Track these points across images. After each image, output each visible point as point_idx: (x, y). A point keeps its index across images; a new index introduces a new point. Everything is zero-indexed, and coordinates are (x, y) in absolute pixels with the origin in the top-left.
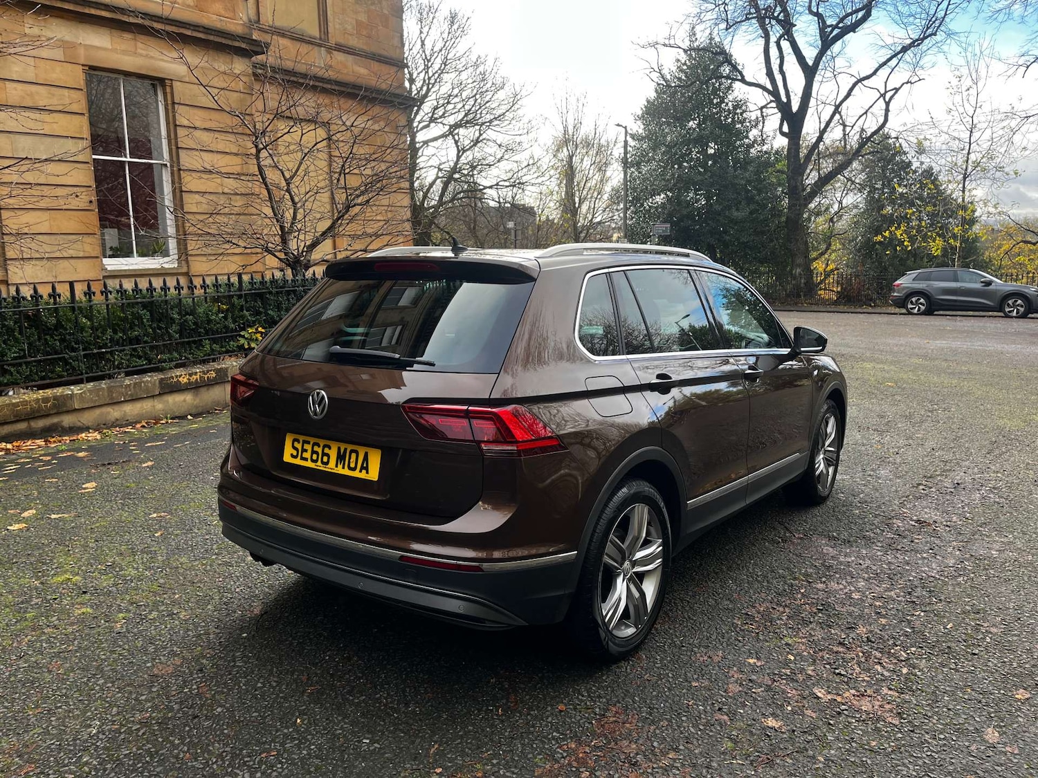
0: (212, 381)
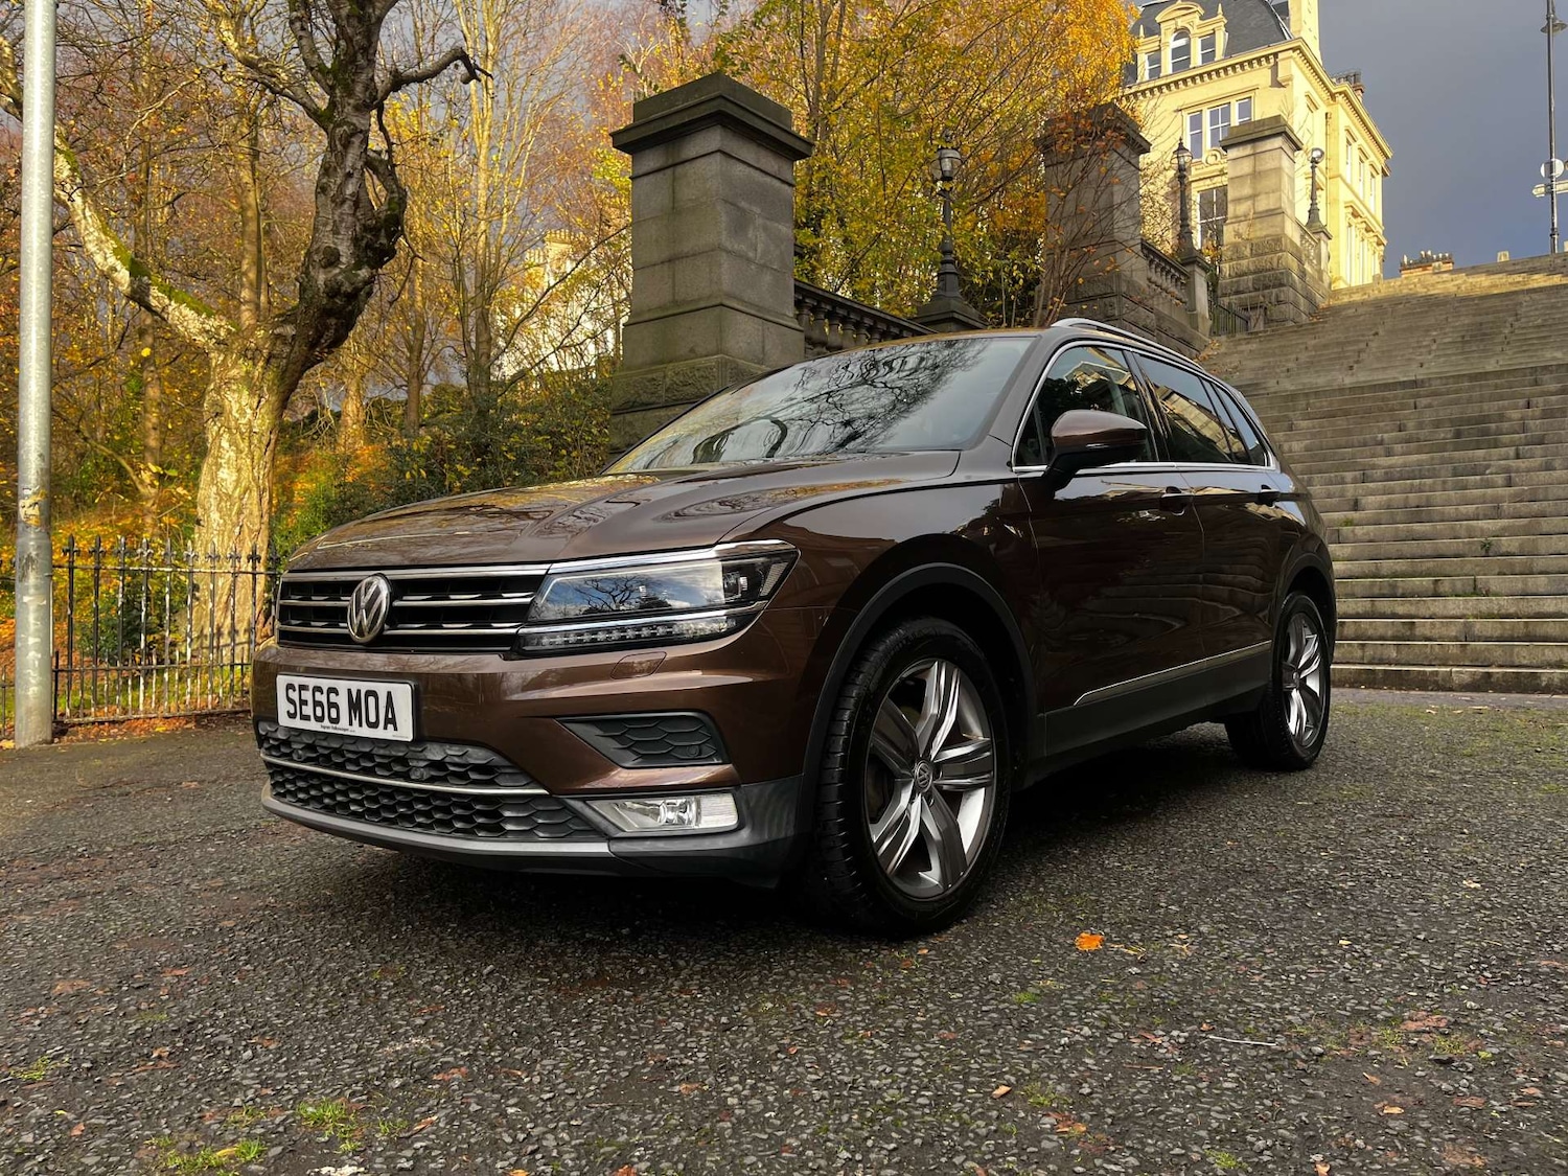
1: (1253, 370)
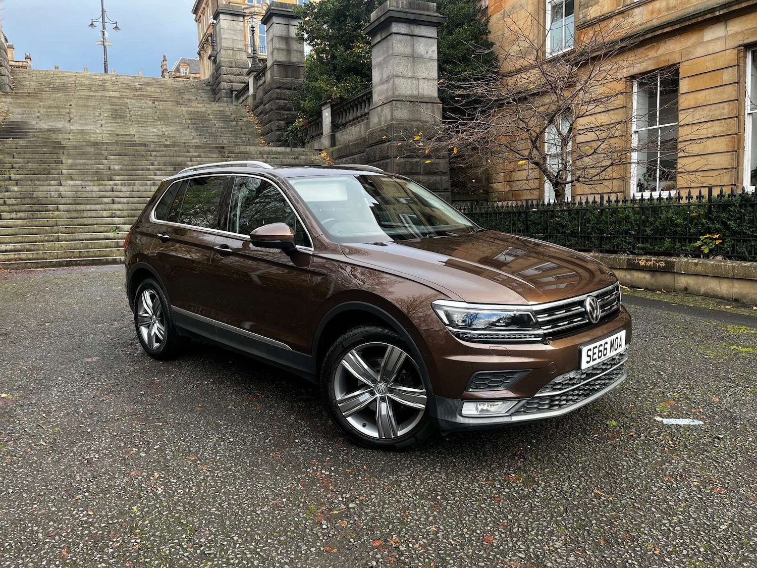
0: (661, 268)
1: (19, 114)
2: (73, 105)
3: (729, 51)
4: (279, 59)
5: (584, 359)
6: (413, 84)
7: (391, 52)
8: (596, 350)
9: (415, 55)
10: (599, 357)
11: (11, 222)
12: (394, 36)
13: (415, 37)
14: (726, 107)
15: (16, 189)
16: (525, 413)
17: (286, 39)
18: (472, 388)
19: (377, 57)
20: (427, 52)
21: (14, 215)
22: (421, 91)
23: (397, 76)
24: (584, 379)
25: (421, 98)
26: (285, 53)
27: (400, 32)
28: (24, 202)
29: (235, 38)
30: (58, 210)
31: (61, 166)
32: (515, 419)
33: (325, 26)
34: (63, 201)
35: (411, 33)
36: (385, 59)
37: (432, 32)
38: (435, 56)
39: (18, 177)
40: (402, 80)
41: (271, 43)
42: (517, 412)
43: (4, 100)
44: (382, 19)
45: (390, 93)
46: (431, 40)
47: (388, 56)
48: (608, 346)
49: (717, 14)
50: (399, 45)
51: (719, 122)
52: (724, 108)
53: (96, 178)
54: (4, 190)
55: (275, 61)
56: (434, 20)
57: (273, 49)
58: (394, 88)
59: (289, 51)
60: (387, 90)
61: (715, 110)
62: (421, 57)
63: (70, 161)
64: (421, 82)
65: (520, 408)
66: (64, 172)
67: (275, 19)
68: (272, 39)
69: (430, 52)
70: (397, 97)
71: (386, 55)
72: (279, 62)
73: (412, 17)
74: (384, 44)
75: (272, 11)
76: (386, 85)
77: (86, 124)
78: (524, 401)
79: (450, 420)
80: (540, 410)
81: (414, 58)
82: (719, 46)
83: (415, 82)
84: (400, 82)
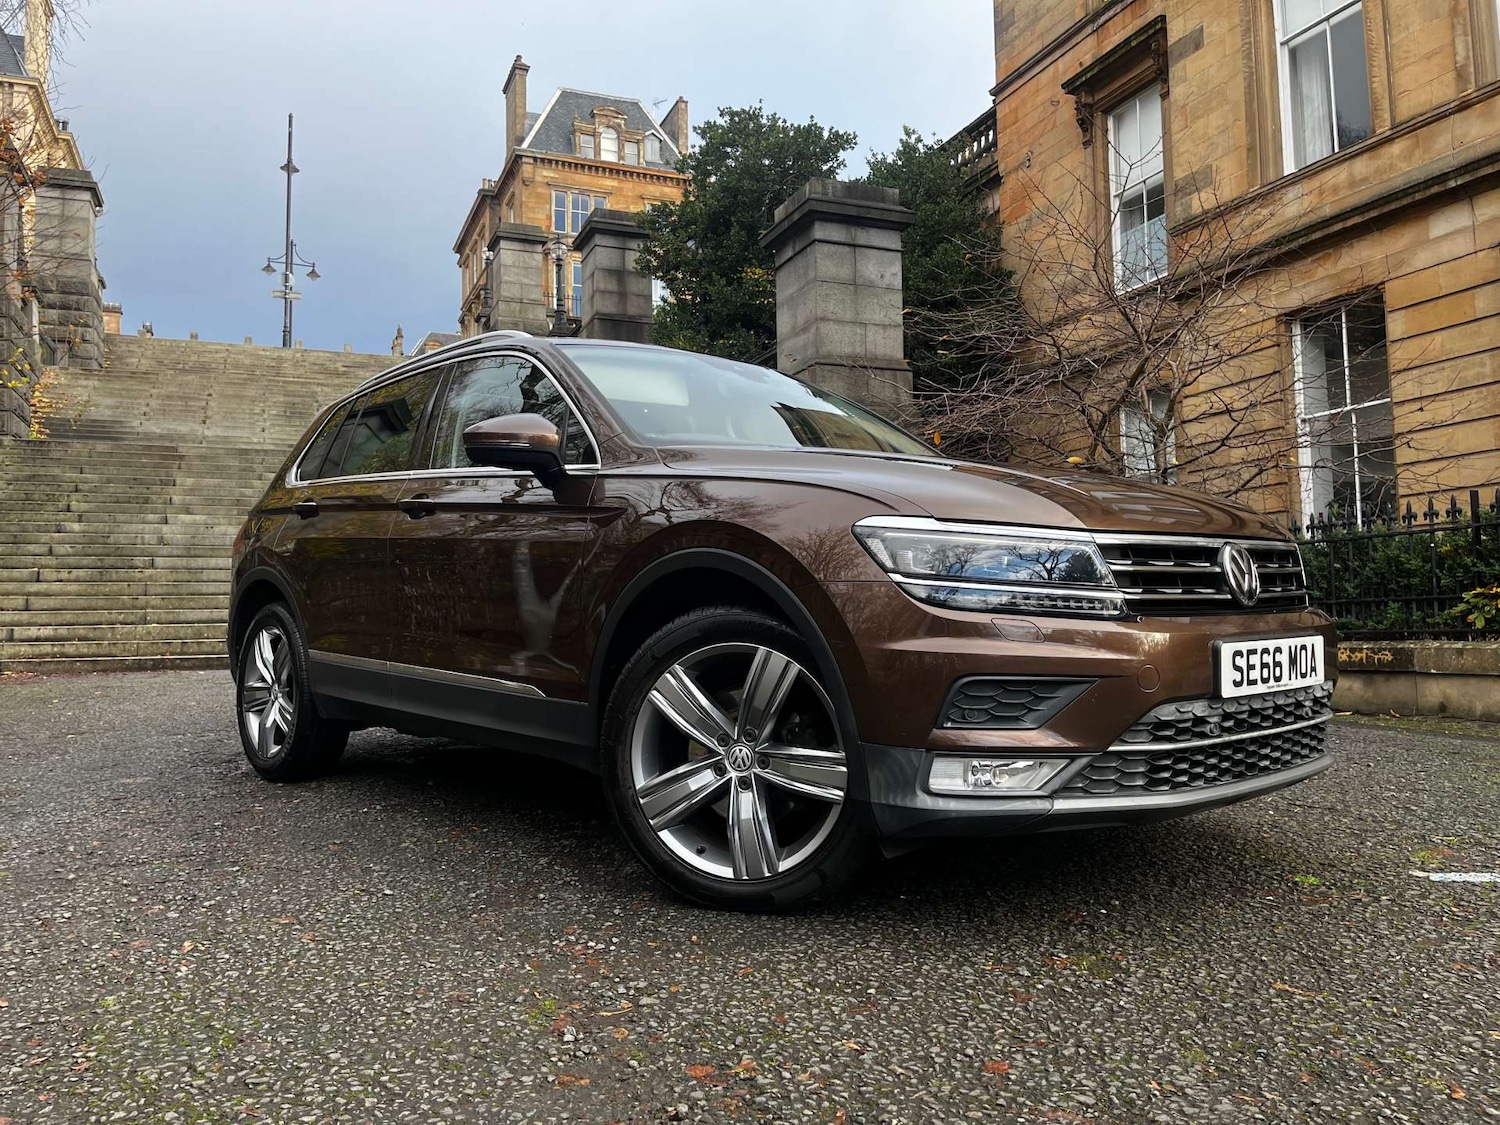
0: (1385, 665)
1: (108, 407)
2: (214, 395)
3: (1484, 253)
4: (605, 310)
5: (1228, 675)
6: (855, 334)
7: (812, 274)
8: (1255, 660)
9: (860, 281)
10: (1265, 681)
11: (56, 587)
12: (818, 247)
13: (858, 250)
14: (1488, 362)
15: (76, 527)
16: (1087, 793)
17: (619, 274)
18: (953, 721)
19: (786, 287)
20: (882, 276)
21: (64, 574)
22: (870, 347)
23: (824, 319)
24: (1229, 731)
25: (871, 360)
26: (616, 298)
27: (829, 238)
28: (90, 551)
29: (525, 281)
30: (152, 565)
31: (171, 489)
32: (1062, 805)
33: (690, 244)
34: (165, 550)
35: (850, 241)
36: (801, 289)
37: (893, 240)
38: (898, 282)
39: (84, 506)
40: (832, 326)
41: (589, 282)
42: (1065, 790)
43: (84, 383)
44: (796, 217)
45: (811, 351)
46: (890, 253)
47: (807, 283)
48: (1284, 658)
49: (1452, 184)
50: (828, 262)
51: (1475, 390)
52: (1482, 364)
53: (235, 512)
54: (54, 528)
55: (597, 313)
56: (895, 217)
57: (594, 293)
58: (818, 341)
59: (623, 295)
60: (805, 345)
61: (1465, 368)
62: (871, 285)
63: (190, 481)
64: (871, 332)
65: (1071, 780)
66: (176, 499)
67: (598, 239)
68: (593, 274)
69: (888, 275)
70: (824, 357)
71: (803, 283)
72: (604, 314)
73: (853, 212)
74: (800, 262)
75: (593, 224)
76: (802, 337)
77: (234, 428)
78: (1084, 761)
79: (899, 803)
80: (1124, 790)
81: (857, 286)
82: (1461, 245)
83: (858, 331)
84: (828, 329)
